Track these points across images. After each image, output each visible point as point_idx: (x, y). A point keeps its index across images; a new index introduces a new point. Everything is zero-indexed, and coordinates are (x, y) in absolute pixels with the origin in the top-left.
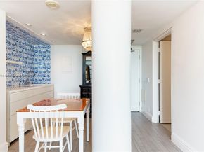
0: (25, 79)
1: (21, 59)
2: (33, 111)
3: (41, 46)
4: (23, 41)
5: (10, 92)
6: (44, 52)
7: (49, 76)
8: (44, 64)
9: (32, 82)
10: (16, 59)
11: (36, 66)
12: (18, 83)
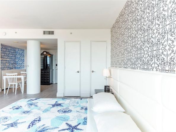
5: (2, 71)
8: (21, 59)
9: (15, 68)
10: (7, 57)
11: (17, 60)
12: (7, 69)
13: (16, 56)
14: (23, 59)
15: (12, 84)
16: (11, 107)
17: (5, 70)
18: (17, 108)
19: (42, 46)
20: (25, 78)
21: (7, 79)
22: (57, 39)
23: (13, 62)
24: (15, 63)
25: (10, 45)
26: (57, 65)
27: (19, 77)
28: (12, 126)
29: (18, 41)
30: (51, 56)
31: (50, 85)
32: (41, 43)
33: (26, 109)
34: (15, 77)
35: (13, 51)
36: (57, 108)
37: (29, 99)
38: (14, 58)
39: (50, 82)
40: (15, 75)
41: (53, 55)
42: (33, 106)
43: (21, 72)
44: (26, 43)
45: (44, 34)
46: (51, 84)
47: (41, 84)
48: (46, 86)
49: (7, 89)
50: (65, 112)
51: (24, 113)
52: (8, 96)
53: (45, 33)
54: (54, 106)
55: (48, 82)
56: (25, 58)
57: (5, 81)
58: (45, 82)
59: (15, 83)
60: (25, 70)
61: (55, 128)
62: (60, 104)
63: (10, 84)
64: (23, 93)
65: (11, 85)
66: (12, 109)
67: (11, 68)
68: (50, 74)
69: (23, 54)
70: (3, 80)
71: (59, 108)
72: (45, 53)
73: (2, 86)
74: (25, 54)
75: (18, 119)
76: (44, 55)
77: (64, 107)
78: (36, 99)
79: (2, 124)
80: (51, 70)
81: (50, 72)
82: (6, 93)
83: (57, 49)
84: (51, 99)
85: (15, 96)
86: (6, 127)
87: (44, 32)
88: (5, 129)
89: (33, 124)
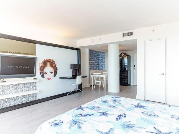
3: (101, 53)
8: (103, 61)
9: (98, 69)
10: (93, 60)
11: (99, 62)
12: (93, 69)
13: (99, 59)
14: (104, 61)
15: (97, 81)
16: (101, 100)
17: (92, 70)
18: (105, 102)
19: (121, 48)
20: (107, 78)
21: (94, 77)
22: (136, 39)
23: (97, 64)
24: (98, 65)
25: (95, 50)
26: (135, 66)
27: (102, 76)
28: (104, 115)
29: (102, 46)
30: (129, 57)
31: (127, 86)
32: (120, 46)
33: (112, 103)
34: (99, 76)
35: (97, 55)
36: (141, 109)
37: (113, 96)
38: (98, 60)
39: (128, 84)
40: (100, 75)
41: (130, 56)
42: (117, 103)
43: (103, 72)
44: (107, 46)
45: (123, 36)
46: (129, 85)
47: (120, 85)
48: (124, 86)
49: (94, 85)
50: (150, 115)
51: (111, 106)
52: (95, 91)
53: (125, 35)
54: (136, 106)
55: (126, 83)
56: (106, 60)
57: (92, 79)
58: (123, 83)
59: (99, 82)
60: (106, 70)
61: (141, 128)
62: (143, 107)
63: (96, 81)
64: (105, 90)
65: (97, 83)
66: (101, 102)
67: (96, 69)
68: (127, 75)
69: (104, 56)
70: (91, 78)
71: (142, 110)
72: (123, 55)
73: (90, 83)
74: (105, 57)
75: (107, 110)
76: (122, 56)
77: (147, 110)
78: (119, 97)
79: (96, 111)
80: (129, 71)
81: (127, 73)
82: (93, 89)
83: (136, 50)
84: (133, 99)
85: (100, 92)
86: (100, 114)
87: (123, 34)
88: (99, 116)
89: (120, 118)
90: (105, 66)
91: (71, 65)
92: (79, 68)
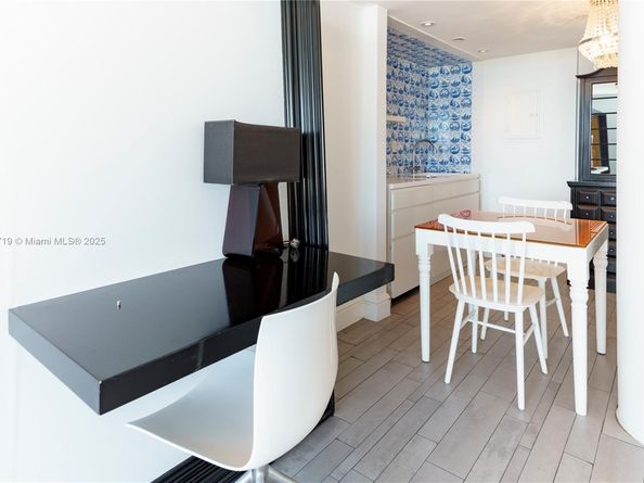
0: (410, 157)
1: (402, 109)
2: (451, 230)
4: (406, 64)
5: (392, 186)
6: (455, 84)
7: (466, 152)
8: (455, 118)
13: (431, 102)
14: (466, 118)
21: (439, 254)
23: (416, 135)
35: (416, 78)
38: (422, 113)
56: (475, 112)
57: (425, 268)
69: (462, 88)
74: (474, 89)
90: (473, 147)
91: (212, 130)
92: (304, 173)
